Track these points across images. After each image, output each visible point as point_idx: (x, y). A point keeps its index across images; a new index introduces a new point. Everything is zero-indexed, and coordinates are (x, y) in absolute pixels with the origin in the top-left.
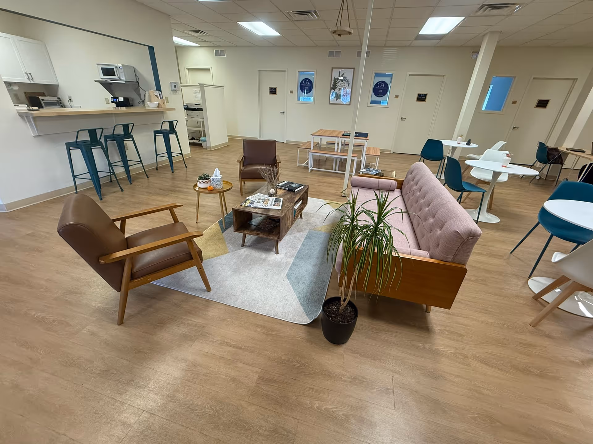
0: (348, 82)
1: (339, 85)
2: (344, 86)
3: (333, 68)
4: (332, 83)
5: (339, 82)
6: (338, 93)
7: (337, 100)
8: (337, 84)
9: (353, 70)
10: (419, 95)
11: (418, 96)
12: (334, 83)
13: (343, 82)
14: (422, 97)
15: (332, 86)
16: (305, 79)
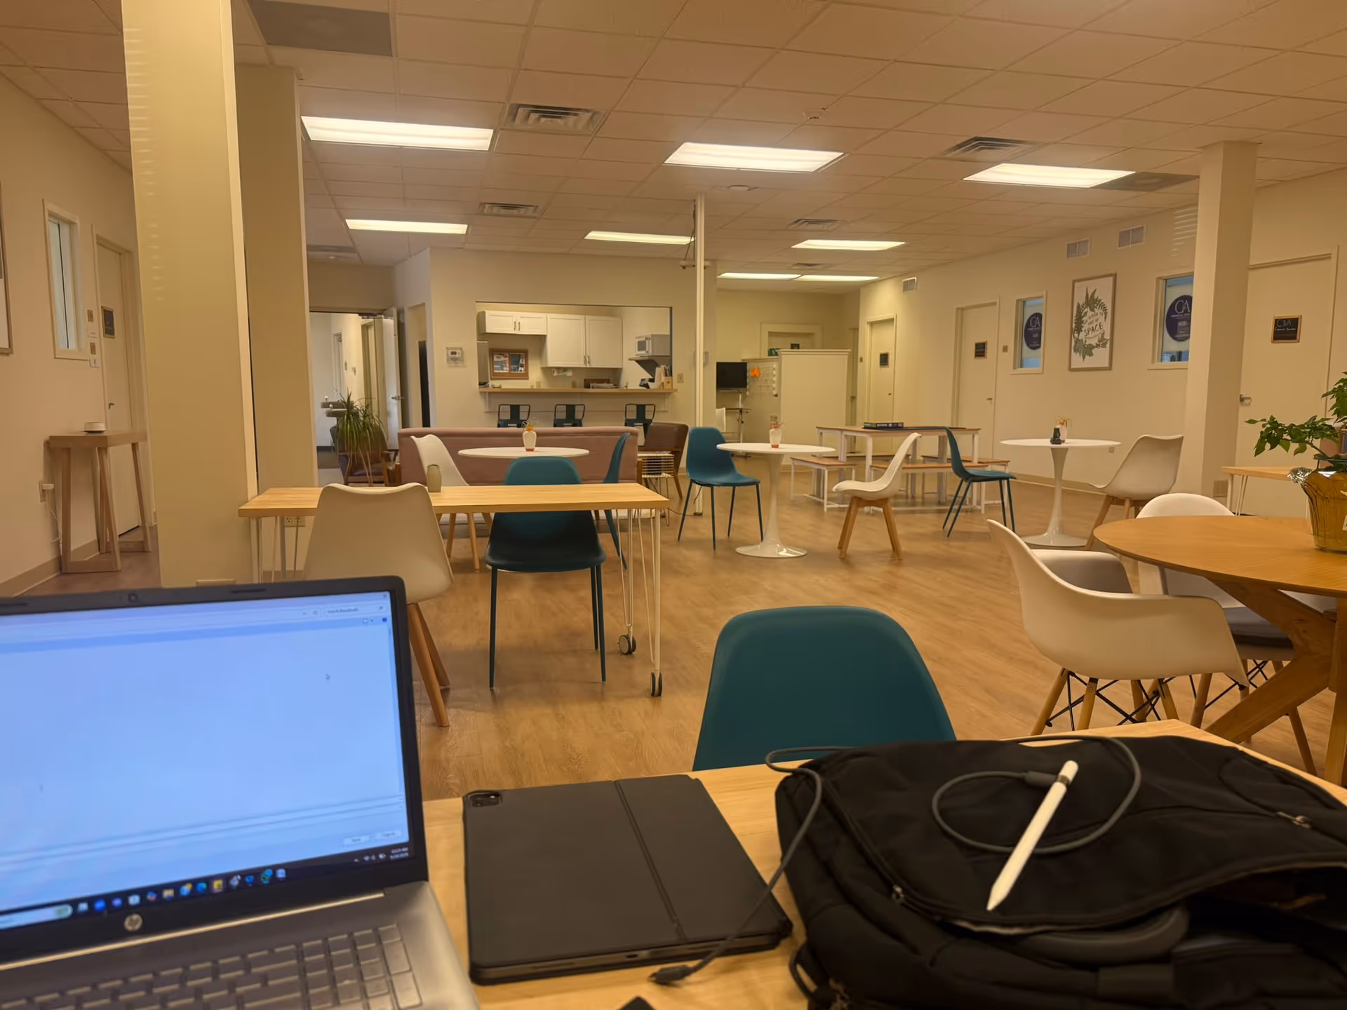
0: (1105, 310)
1: (1087, 321)
2: (1097, 320)
3: (1074, 282)
4: (1074, 319)
5: (1086, 313)
6: (1086, 341)
7: (1084, 357)
8: (1083, 319)
9: (1111, 279)
10: (1279, 323)
11: (1276, 326)
12: (1077, 315)
13: (1094, 311)
14: (1285, 327)
15: (1074, 325)
16: (1032, 316)
